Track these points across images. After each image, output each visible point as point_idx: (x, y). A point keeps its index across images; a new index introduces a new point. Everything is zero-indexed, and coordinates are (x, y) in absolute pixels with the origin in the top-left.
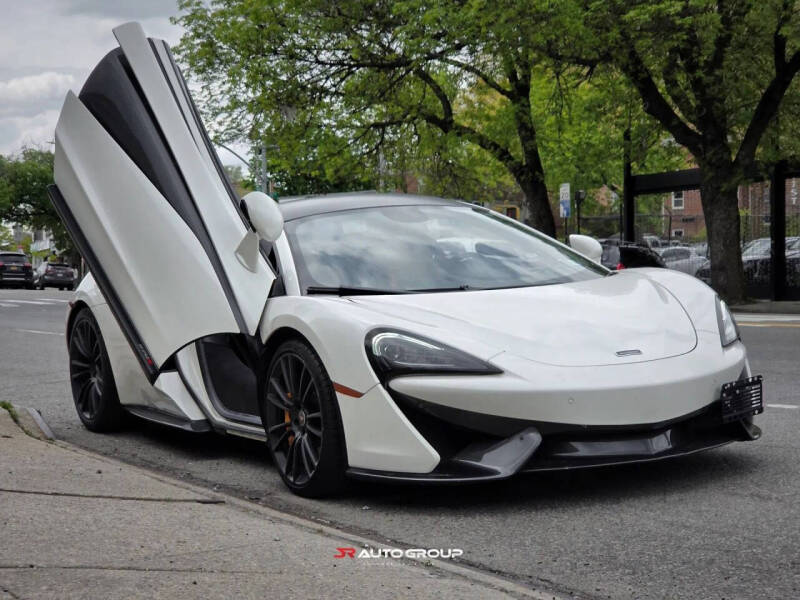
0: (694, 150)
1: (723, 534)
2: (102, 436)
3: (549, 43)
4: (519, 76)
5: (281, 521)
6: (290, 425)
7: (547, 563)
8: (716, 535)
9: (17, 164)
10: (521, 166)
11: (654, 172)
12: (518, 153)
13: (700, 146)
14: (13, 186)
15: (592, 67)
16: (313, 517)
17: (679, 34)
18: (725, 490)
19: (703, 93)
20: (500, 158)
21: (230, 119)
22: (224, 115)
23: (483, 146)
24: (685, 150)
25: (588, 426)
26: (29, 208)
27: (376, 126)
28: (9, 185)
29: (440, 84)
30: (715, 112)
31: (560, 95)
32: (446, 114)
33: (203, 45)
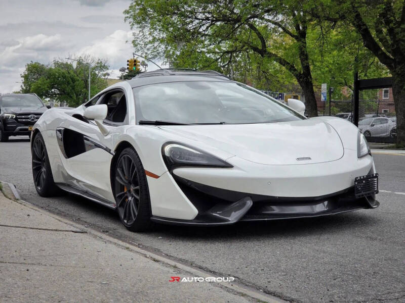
0: (390, 67)
1: (342, 257)
2: (45, 199)
3: (312, 10)
4: (301, 28)
5: (111, 242)
6: (126, 193)
7: (242, 268)
8: (339, 257)
9: (51, 69)
10: (300, 74)
11: (372, 78)
12: (299, 67)
13: (393, 65)
14: (49, 80)
15: (335, 22)
16: (130, 242)
17: (381, 5)
18: (354, 234)
19: (395, 37)
20: (290, 70)
21: (153, 47)
22: (150, 45)
23: (281, 63)
24: (385, 67)
25: (279, 197)
26: (57, 91)
27: (228, 52)
28: (47, 80)
29: (260, 31)
30: (401, 47)
31: (322, 37)
32: (262, 47)
33: (140, 9)
